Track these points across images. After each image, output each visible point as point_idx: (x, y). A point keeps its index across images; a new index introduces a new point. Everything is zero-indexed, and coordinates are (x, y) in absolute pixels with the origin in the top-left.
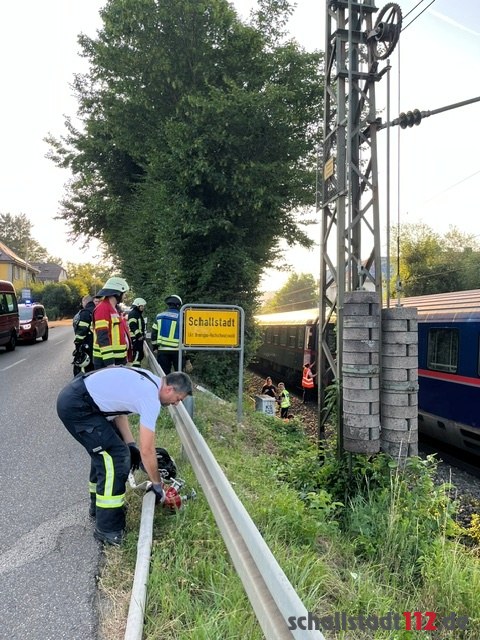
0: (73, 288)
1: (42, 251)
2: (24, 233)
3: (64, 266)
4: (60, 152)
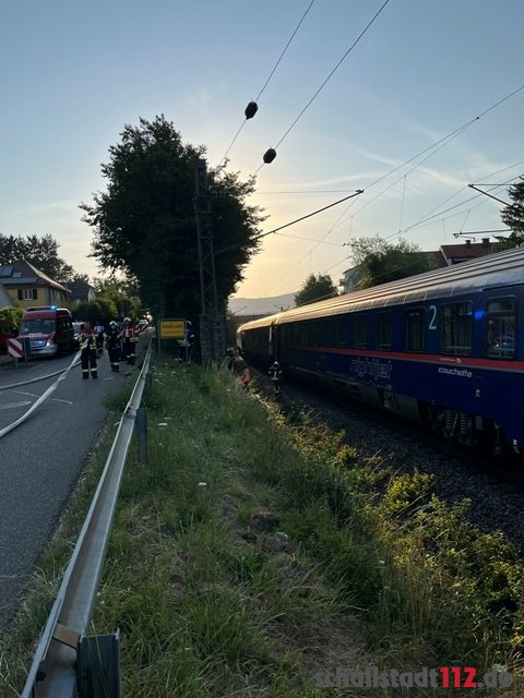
0: (103, 305)
1: (68, 269)
2: (51, 253)
3: (91, 282)
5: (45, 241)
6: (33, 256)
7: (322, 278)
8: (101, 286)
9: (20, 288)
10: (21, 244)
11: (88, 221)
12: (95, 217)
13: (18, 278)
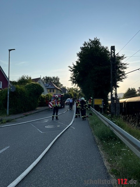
0: (70, 94)
1: (62, 85)
2: (58, 81)
3: (67, 88)
4: (71, 69)
5: (56, 78)
6: (53, 82)
7: (132, 89)
8: (69, 90)
9: (50, 89)
10: (51, 78)
11: (70, 70)
12: (72, 69)
13: (50, 87)
